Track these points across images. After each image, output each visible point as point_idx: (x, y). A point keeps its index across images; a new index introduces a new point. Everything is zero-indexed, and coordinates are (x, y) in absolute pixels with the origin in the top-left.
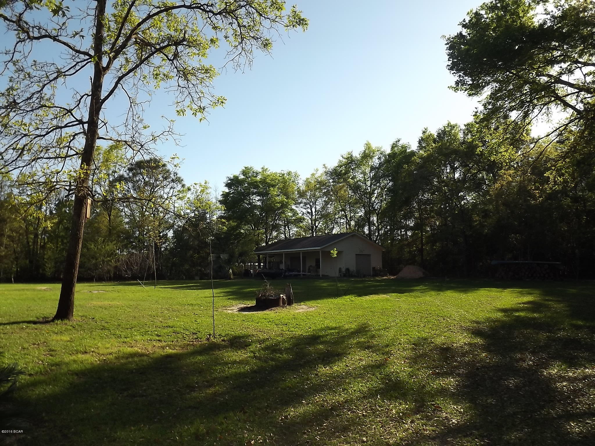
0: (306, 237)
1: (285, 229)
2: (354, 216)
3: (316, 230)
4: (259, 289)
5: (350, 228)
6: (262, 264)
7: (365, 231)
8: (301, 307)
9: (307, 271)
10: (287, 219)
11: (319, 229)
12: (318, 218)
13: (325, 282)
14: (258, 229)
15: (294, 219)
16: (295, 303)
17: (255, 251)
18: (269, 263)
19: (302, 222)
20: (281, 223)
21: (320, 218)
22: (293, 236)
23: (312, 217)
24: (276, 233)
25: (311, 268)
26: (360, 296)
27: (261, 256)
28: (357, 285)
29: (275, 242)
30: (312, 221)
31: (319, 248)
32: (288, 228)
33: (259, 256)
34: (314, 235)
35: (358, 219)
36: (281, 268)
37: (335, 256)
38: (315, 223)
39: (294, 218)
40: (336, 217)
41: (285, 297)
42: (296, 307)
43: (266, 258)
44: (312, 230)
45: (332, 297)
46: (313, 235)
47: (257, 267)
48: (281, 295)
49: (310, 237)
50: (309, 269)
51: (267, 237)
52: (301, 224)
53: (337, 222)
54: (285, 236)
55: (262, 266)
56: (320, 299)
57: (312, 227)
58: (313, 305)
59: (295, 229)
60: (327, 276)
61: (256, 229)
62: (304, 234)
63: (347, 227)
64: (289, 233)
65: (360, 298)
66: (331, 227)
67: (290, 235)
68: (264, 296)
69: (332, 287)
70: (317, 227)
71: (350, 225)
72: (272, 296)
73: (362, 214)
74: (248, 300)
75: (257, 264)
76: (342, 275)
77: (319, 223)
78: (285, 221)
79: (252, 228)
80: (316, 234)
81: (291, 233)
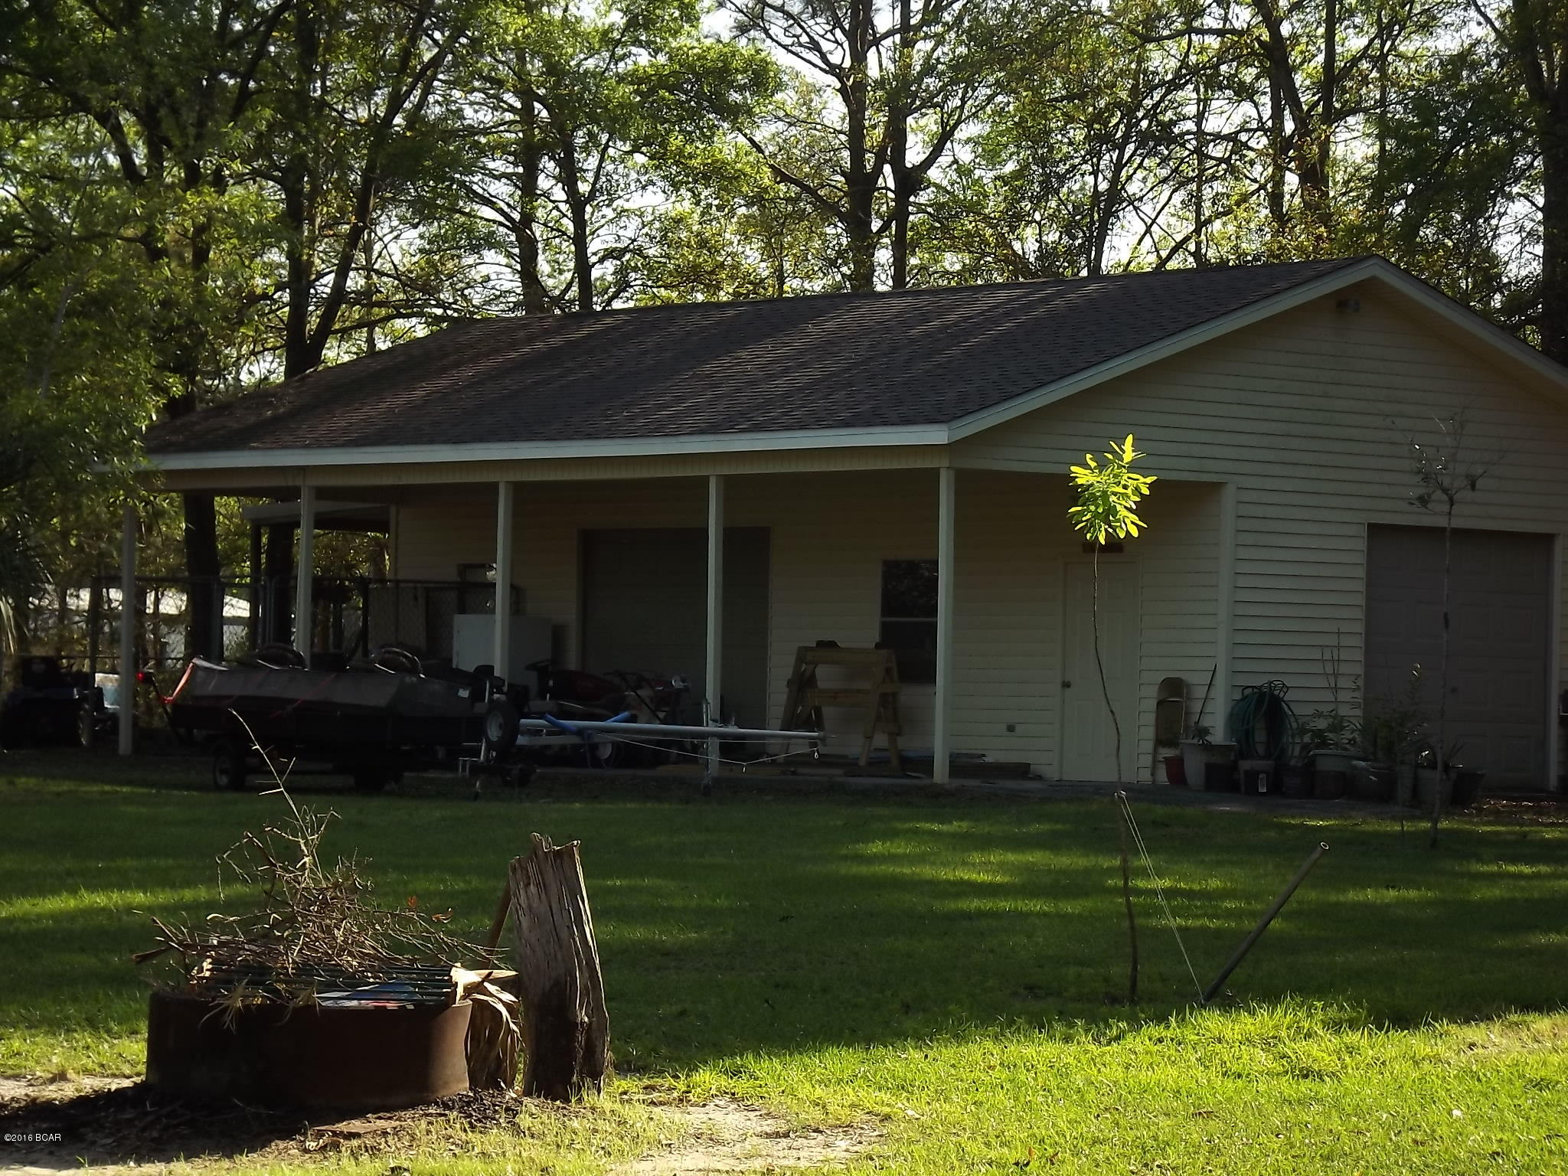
0: (780, 300)
1: (527, 186)
2: (1380, 62)
3: (900, 214)
4: (188, 895)
5: (1318, 210)
6: (237, 607)
7: (1505, 246)
8: (695, 1117)
9: (778, 694)
10: (554, 69)
11: (945, 214)
12: (929, 69)
13: (985, 843)
14: (193, 179)
15: (634, 78)
16: (625, 1068)
17: (158, 442)
18: (327, 591)
19: (735, 114)
20: (486, 117)
21: (963, 72)
22: (623, 285)
23: (859, 58)
24: (412, 236)
25: (827, 676)
26: (1404, 1019)
27: (226, 507)
28: (1353, 896)
29: (408, 353)
30: (853, 95)
31: (936, 435)
32: (569, 176)
33: (199, 509)
34: (883, 283)
35: (1423, 105)
36: (466, 659)
37: (1130, 525)
38: (897, 137)
39: (643, 58)
40: (1162, 60)
41: (501, 999)
42: (635, 1114)
43: (283, 531)
44: (857, 225)
45: (1067, 1017)
46: (864, 275)
47: (176, 643)
48: (463, 976)
49: (830, 300)
50: (802, 683)
51: (300, 278)
52: (729, 144)
53: (1166, 135)
54: (528, 274)
55: (232, 636)
56: (920, 1038)
57: (862, 184)
58: (835, 1102)
59: (654, 200)
60: (1022, 771)
61: (173, 174)
62: (753, 258)
63: (1276, 199)
64: (580, 240)
65: (1394, 1045)
66: (1083, 184)
67: (583, 268)
68: (258, 974)
69: (1069, 907)
70: (910, 181)
71: (1314, 176)
72: (351, 983)
73: (1479, 32)
74: (55, 1025)
75: (172, 603)
76: (1194, 766)
77: (946, 135)
78: (527, 95)
79: (126, 157)
80: (899, 262)
81: (595, 246)
